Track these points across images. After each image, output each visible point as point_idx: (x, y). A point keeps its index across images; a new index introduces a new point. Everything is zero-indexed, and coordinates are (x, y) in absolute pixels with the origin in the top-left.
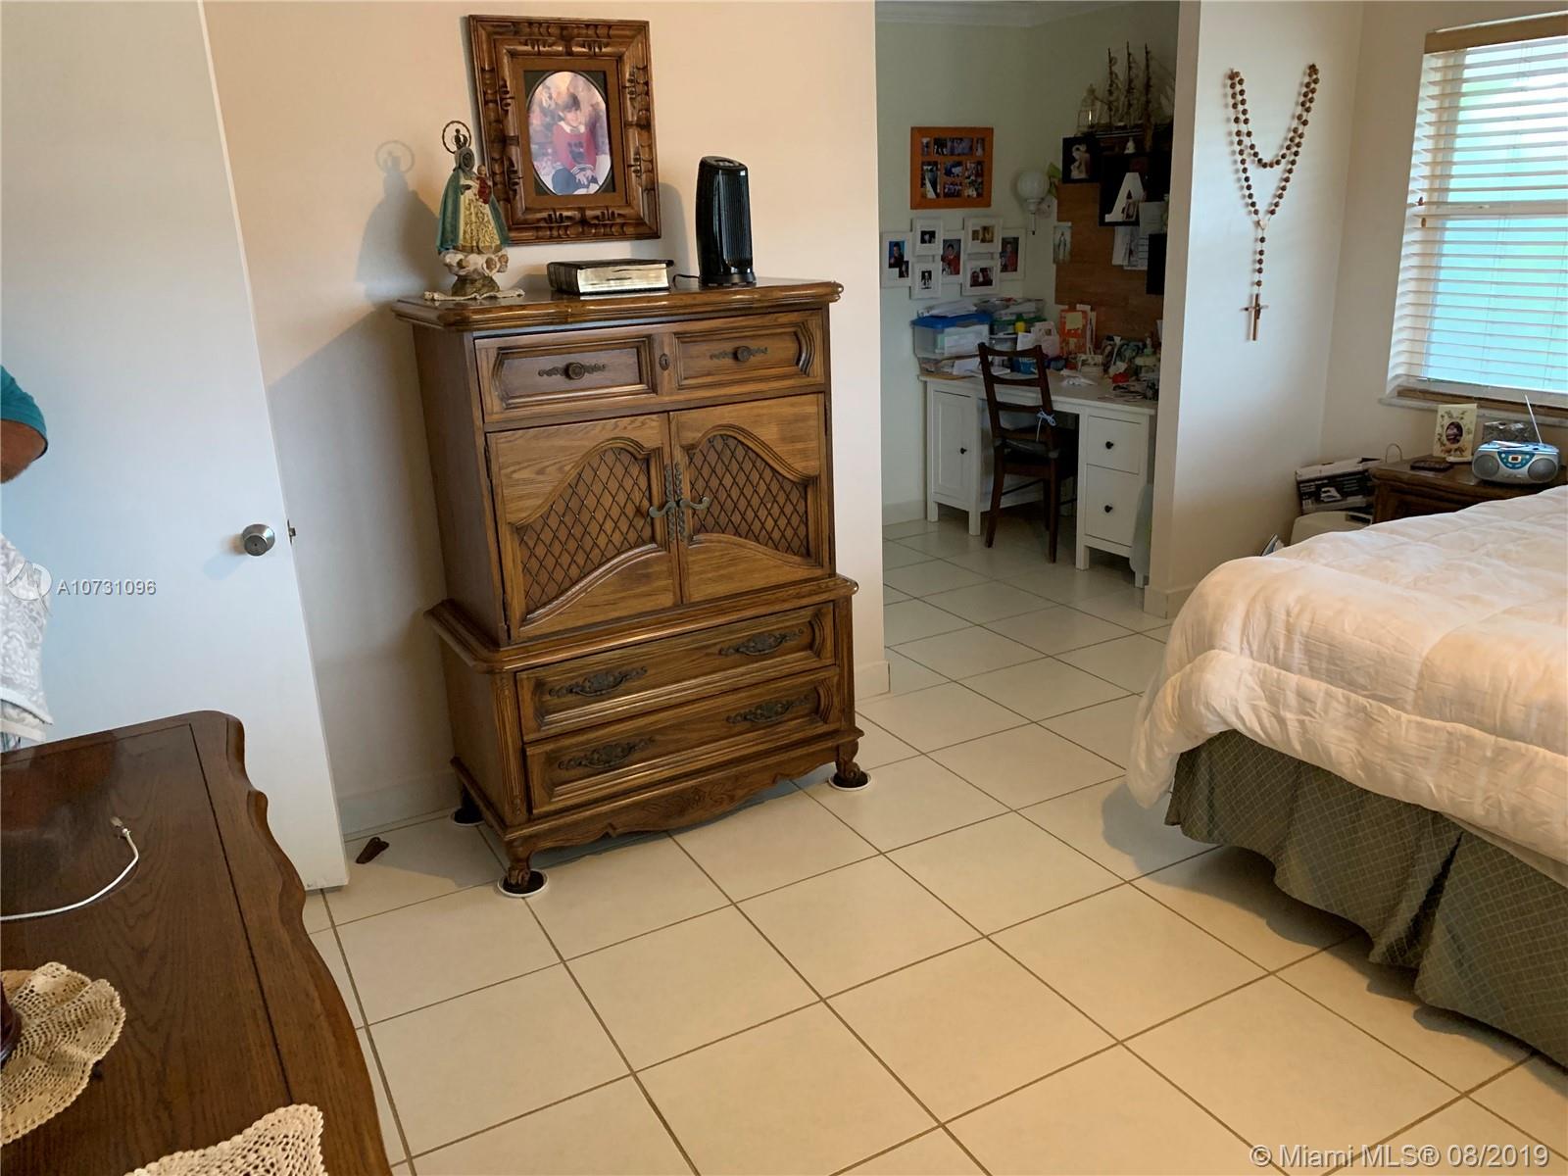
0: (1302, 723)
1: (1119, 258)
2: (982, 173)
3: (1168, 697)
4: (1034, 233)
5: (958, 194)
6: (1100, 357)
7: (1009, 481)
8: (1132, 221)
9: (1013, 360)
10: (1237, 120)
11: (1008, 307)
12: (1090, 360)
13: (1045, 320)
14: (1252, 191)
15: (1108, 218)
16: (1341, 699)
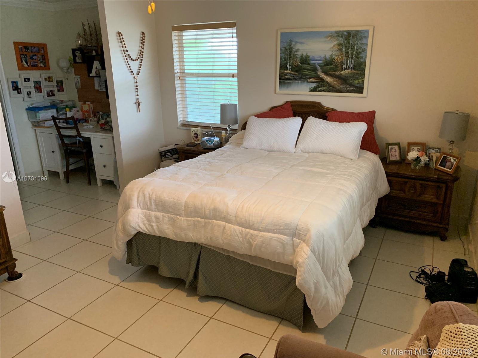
0: (157, 225)
1: (97, 87)
2: (45, 59)
3: (120, 225)
4: (67, 79)
5: (37, 66)
6: (96, 118)
7: (71, 161)
8: (98, 76)
9: (66, 120)
10: (122, 47)
11: (62, 103)
12: (92, 120)
13: (76, 107)
14: (131, 68)
15: (91, 75)
16: (166, 216)
